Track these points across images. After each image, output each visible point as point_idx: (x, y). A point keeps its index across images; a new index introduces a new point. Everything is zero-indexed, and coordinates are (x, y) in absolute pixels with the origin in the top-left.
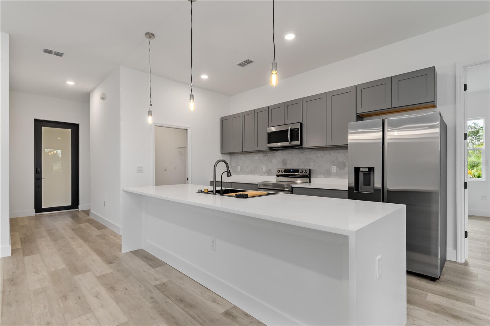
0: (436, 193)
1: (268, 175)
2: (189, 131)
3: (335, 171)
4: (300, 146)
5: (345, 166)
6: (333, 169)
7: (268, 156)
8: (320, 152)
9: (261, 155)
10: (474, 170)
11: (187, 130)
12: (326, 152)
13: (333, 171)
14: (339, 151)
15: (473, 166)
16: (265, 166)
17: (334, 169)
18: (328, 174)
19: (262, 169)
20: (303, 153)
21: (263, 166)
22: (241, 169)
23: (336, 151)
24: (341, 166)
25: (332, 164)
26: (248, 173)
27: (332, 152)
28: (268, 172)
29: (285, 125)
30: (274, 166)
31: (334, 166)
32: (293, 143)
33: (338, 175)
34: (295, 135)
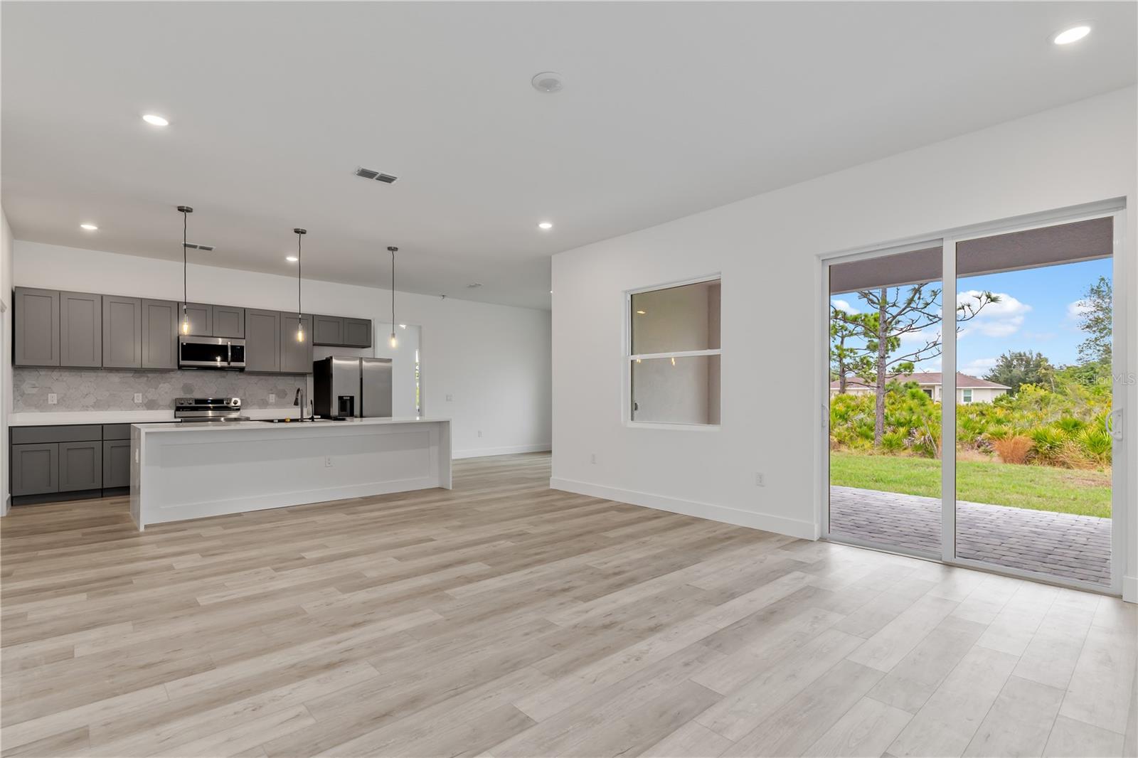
1: (146, 410)
3: (274, 401)
4: (241, 369)
5: (286, 395)
7: (148, 377)
12: (262, 377)
13: (271, 401)
14: (279, 377)
16: (141, 394)
17: (272, 398)
18: (264, 404)
19: (133, 400)
20: (224, 377)
21: (136, 394)
22: (61, 399)
23: (274, 377)
24: (281, 395)
25: (270, 392)
26: (85, 408)
27: (270, 378)
28: (151, 405)
29: (212, 337)
30: (166, 393)
31: (274, 395)
32: (233, 364)
33: (278, 405)
34: (238, 353)
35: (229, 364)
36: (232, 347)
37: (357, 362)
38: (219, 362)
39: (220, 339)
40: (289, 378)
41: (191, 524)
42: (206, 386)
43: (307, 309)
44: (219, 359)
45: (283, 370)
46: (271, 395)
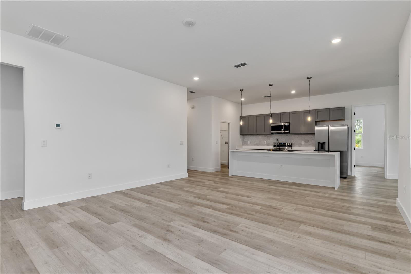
0: (346, 152)
1: (268, 146)
2: (230, 124)
3: (304, 144)
4: (289, 133)
5: (309, 141)
6: (303, 143)
8: (297, 135)
9: (264, 136)
10: (359, 144)
11: (228, 123)
12: (300, 135)
14: (306, 135)
15: (359, 142)
16: (266, 141)
18: (300, 145)
19: (264, 143)
20: (287, 136)
21: (265, 141)
22: (251, 143)
23: (304, 135)
24: (307, 141)
25: (303, 140)
26: (255, 145)
27: (302, 135)
28: (268, 145)
29: (280, 123)
30: (272, 141)
31: (304, 142)
32: (285, 131)
33: (305, 145)
34: (287, 128)
35: (284, 131)
36: (285, 125)
37: (328, 128)
38: (282, 131)
39: (286, 123)
40: (310, 135)
41: (236, 177)
42: (282, 139)
43: (312, 108)
44: (282, 130)
45: (303, 132)
46: (303, 142)
